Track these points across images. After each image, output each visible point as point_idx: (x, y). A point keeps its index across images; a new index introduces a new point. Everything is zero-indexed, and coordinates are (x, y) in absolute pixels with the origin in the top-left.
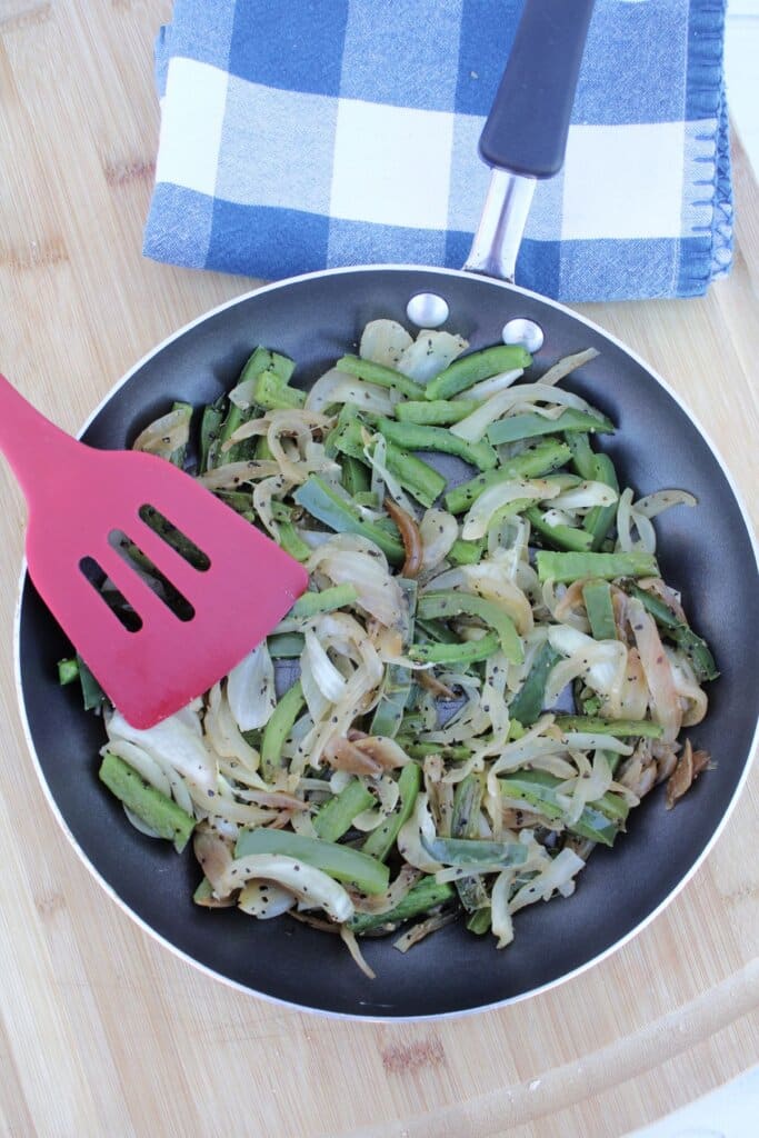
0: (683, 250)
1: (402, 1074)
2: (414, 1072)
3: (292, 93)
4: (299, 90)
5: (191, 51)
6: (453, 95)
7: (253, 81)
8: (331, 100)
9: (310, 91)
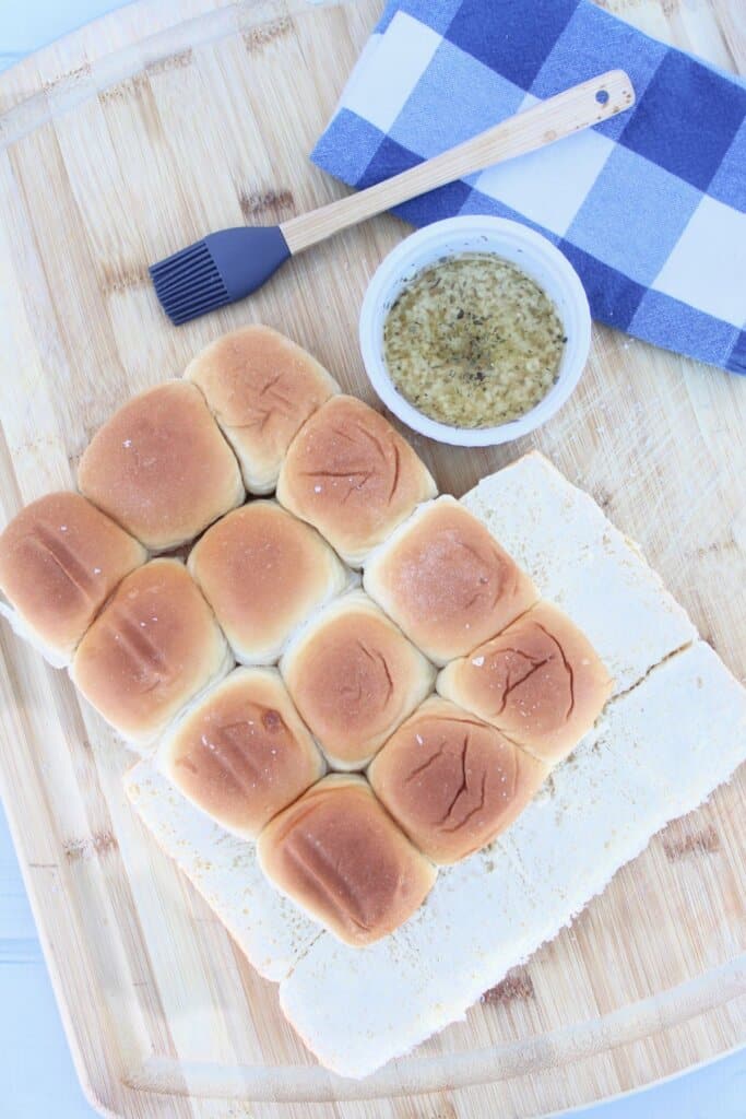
0: (738, 341)
1: (496, 1005)
2: (506, 1004)
3: (492, 72)
4: (499, 72)
5: (418, 12)
6: (622, 128)
7: (464, 49)
8: (520, 91)
9: (507, 77)
